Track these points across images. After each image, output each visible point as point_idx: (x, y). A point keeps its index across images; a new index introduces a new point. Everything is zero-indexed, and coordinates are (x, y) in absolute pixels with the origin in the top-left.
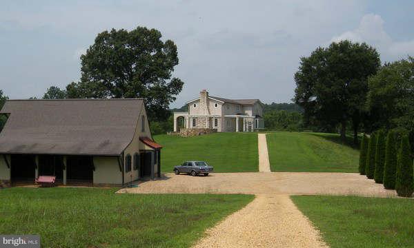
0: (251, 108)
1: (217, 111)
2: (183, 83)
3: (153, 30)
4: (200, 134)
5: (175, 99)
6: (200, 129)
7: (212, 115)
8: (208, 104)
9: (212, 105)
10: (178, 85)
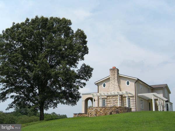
0: (161, 91)
1: (129, 89)
2: (92, 69)
3: (64, 19)
4: (111, 114)
5: (84, 84)
6: (111, 107)
7: (124, 92)
8: (119, 82)
9: (124, 83)
10: (87, 71)
